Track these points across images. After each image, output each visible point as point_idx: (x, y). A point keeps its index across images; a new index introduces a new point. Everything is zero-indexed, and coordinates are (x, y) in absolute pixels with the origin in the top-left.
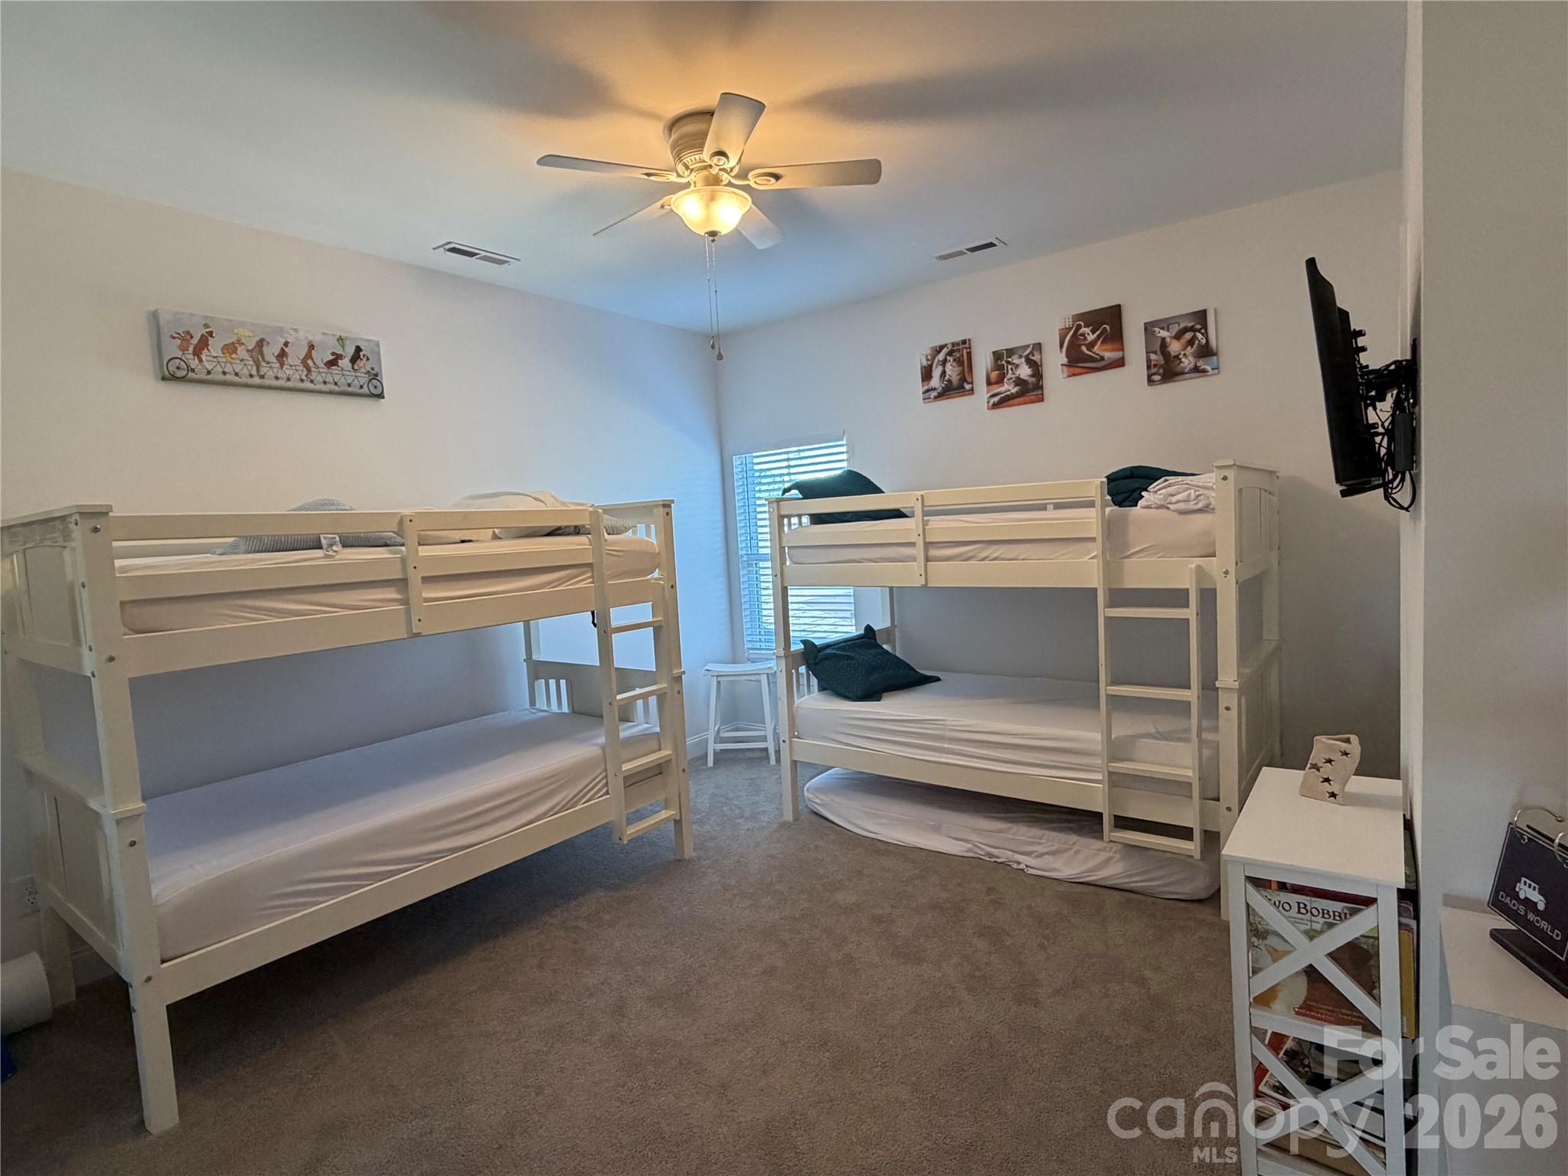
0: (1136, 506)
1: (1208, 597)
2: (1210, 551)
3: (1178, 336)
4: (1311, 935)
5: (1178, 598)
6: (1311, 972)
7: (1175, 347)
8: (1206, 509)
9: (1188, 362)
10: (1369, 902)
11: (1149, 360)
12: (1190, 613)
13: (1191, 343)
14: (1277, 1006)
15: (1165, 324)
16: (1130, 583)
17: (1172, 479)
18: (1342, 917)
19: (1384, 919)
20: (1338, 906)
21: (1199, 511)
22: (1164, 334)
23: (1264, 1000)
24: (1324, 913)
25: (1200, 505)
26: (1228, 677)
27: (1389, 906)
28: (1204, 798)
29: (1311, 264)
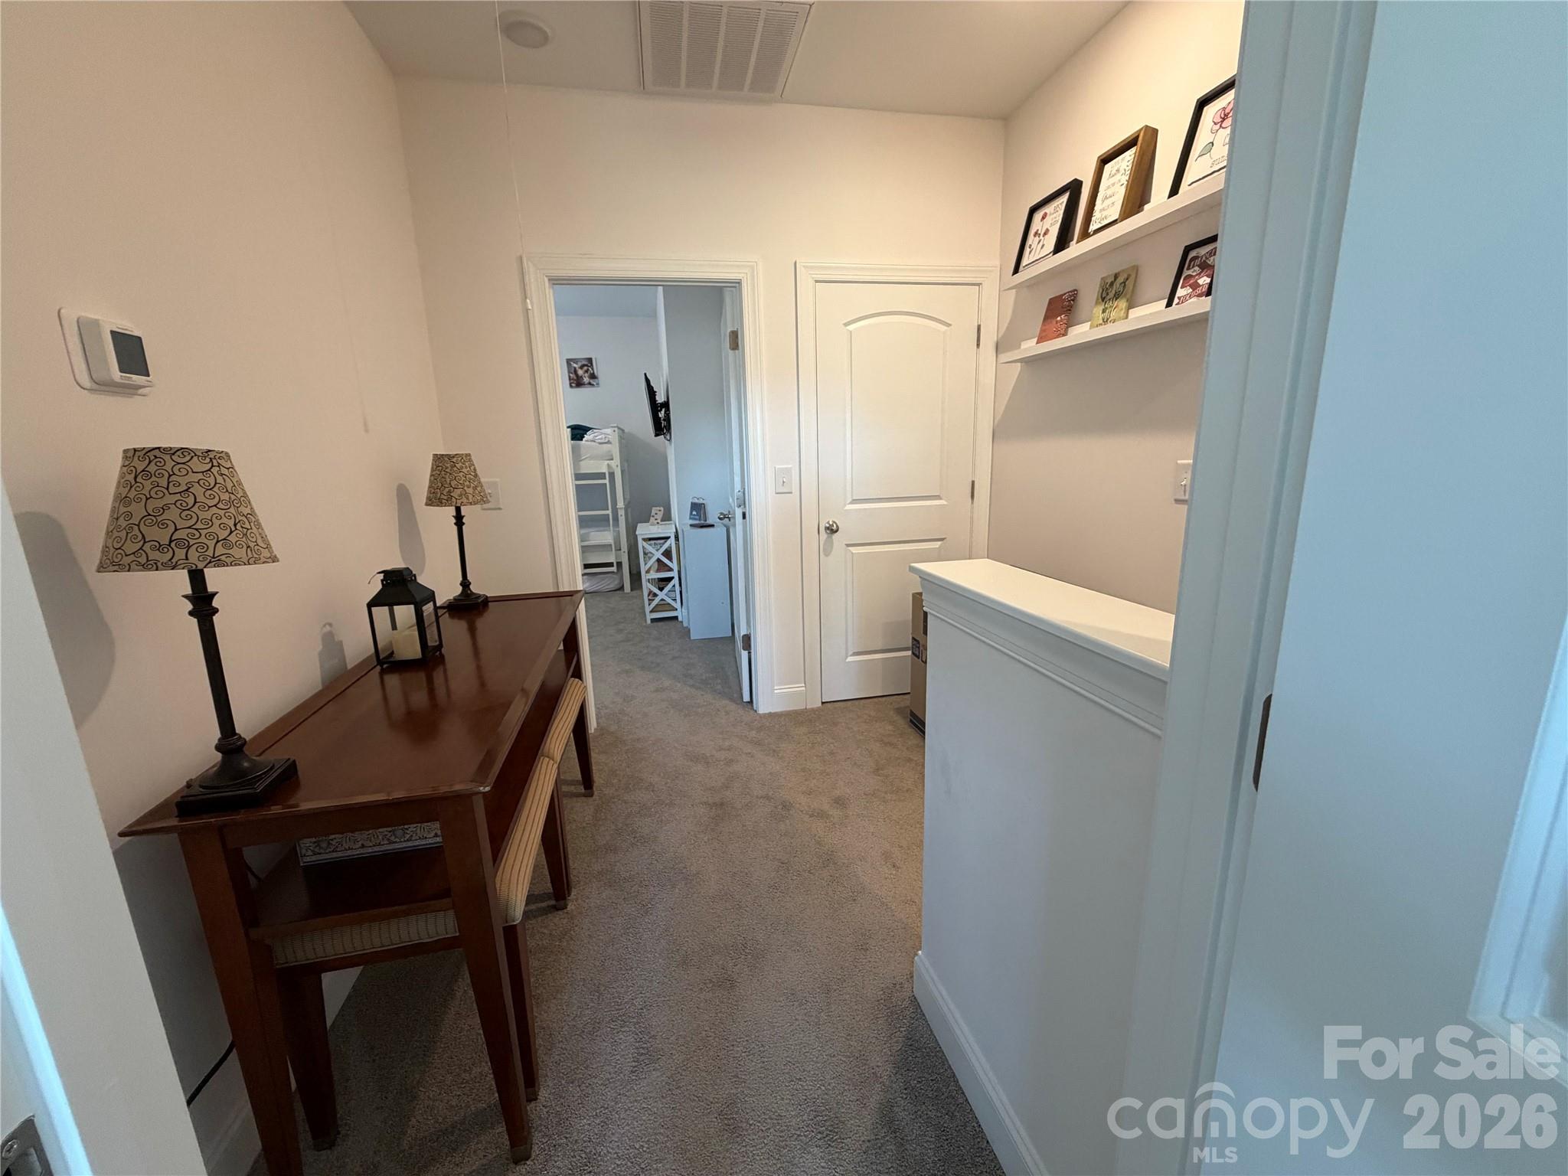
0: (582, 440)
1: (612, 475)
2: (610, 458)
3: (581, 367)
4: (657, 550)
5: (602, 476)
6: (659, 560)
7: (580, 372)
8: (609, 442)
9: (586, 380)
10: (668, 538)
11: (569, 377)
12: (607, 481)
13: (587, 371)
14: (651, 572)
15: (575, 361)
16: (583, 471)
17: (595, 431)
18: (664, 544)
19: (672, 541)
20: (662, 541)
21: (606, 443)
22: (575, 365)
23: (648, 572)
24: (660, 544)
25: (606, 441)
26: (621, 504)
27: (673, 539)
28: (616, 550)
29: (645, 374)
